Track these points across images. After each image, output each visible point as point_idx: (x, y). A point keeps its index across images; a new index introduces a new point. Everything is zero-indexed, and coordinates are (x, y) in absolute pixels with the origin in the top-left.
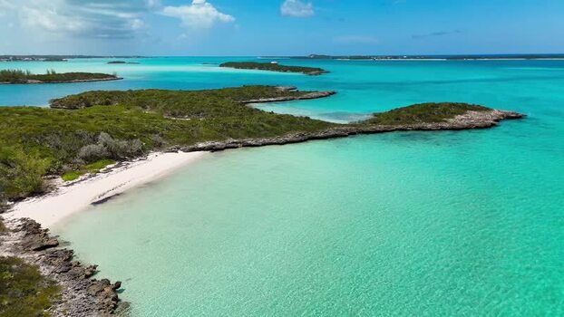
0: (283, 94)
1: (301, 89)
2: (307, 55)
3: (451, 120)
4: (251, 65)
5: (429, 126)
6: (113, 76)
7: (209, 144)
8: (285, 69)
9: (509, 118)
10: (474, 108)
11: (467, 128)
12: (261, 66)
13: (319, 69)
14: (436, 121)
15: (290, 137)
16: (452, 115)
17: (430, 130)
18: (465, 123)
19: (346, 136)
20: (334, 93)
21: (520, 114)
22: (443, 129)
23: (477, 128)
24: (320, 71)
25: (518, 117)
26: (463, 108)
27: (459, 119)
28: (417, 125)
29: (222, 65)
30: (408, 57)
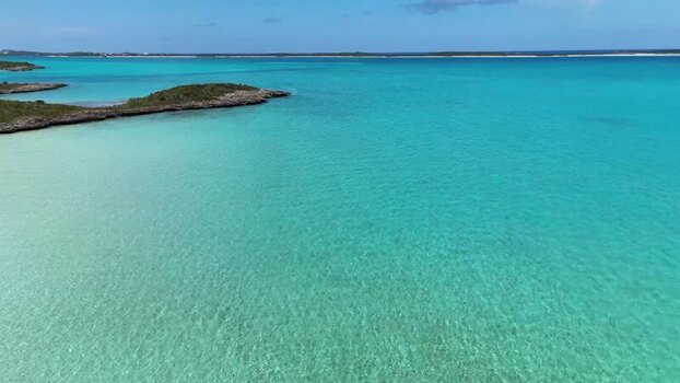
3: (222, 98)
5: (200, 104)
9: (275, 96)
10: (240, 87)
11: (239, 105)
13: (28, 64)
14: (206, 99)
15: (21, 123)
16: (222, 93)
17: (202, 108)
18: (236, 100)
19: (103, 119)
20: (63, 86)
21: (285, 91)
22: (214, 107)
23: (249, 104)
24: (31, 67)
25: (284, 95)
26: (231, 88)
27: (229, 97)
28: (187, 104)
30: (150, 55)
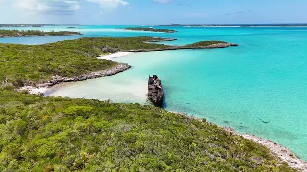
0: (155, 39)
1: (162, 38)
2: (168, 24)
3: (210, 45)
4: (140, 29)
6: (79, 33)
7: (133, 50)
8: (157, 31)
9: (232, 45)
10: (221, 42)
12: (145, 29)
13: (172, 31)
14: (206, 46)
15: (158, 49)
16: (212, 44)
18: (214, 46)
20: (176, 39)
22: (207, 48)
23: (218, 48)
24: (173, 31)
25: (236, 45)
26: (217, 42)
29: (125, 29)
30: (221, 25)
